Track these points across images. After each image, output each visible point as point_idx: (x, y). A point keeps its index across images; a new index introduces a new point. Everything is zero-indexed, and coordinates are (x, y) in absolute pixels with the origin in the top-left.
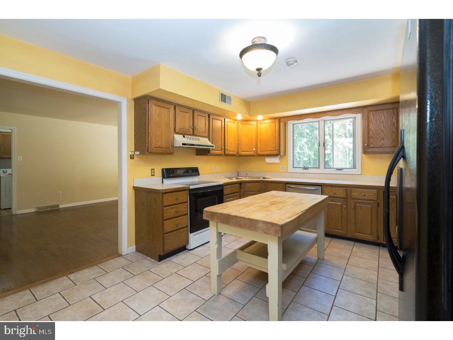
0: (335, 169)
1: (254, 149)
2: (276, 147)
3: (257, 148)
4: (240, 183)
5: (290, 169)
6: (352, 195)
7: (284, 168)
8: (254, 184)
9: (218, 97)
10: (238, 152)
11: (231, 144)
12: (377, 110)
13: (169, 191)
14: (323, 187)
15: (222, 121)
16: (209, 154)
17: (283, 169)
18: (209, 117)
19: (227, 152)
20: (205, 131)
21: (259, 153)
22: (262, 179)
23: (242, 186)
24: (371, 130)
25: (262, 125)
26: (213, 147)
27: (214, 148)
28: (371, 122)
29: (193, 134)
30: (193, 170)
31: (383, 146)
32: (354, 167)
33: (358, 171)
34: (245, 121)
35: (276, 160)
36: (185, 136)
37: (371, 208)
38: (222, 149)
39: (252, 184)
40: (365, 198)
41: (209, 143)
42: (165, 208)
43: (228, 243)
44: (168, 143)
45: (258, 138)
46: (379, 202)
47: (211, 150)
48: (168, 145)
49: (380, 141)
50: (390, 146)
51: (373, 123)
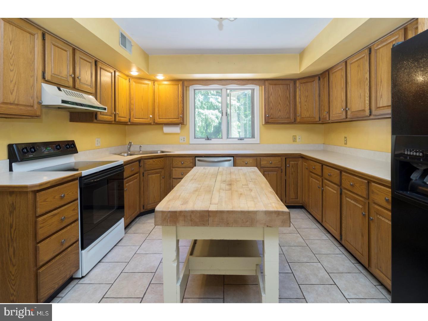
0: (237, 139)
1: (151, 116)
2: (178, 115)
3: (153, 114)
4: (139, 160)
5: (192, 141)
6: (261, 164)
7: (185, 139)
8: (157, 159)
9: (118, 38)
10: (130, 119)
11: (123, 107)
12: (275, 85)
13: (49, 185)
14: (235, 157)
15: (112, 73)
16: (95, 121)
17: (184, 141)
18: (96, 65)
19: (117, 119)
20: (91, 86)
21: (158, 120)
22: (160, 153)
23: (142, 164)
24: (271, 102)
25: (160, 87)
26: (105, 109)
27: (106, 111)
28: (271, 94)
29: (74, 88)
30: (68, 145)
31: (280, 117)
32: (253, 136)
33: (257, 140)
34: (139, 79)
35: (176, 130)
36: (62, 89)
37: (277, 174)
38: (112, 113)
39: (153, 160)
40: (272, 166)
41: (96, 103)
42: (40, 219)
43: (138, 247)
44: (32, 97)
45: (155, 103)
46: (282, 168)
47: (99, 113)
48: (32, 101)
49: (278, 113)
50: (285, 117)
51: (273, 96)
